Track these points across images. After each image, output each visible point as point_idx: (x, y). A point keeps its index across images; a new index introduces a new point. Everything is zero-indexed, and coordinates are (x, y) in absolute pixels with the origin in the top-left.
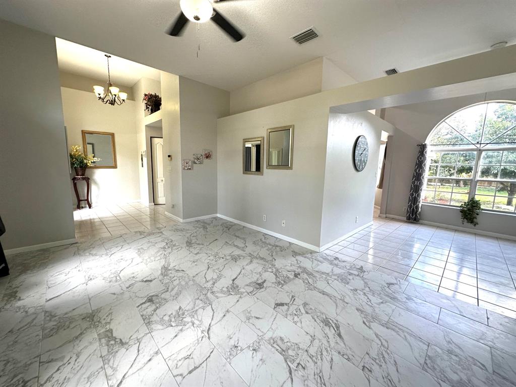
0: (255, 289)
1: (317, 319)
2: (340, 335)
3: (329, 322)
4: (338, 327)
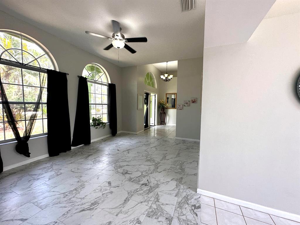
1: (97, 199)
3: (94, 205)
4: (90, 209)
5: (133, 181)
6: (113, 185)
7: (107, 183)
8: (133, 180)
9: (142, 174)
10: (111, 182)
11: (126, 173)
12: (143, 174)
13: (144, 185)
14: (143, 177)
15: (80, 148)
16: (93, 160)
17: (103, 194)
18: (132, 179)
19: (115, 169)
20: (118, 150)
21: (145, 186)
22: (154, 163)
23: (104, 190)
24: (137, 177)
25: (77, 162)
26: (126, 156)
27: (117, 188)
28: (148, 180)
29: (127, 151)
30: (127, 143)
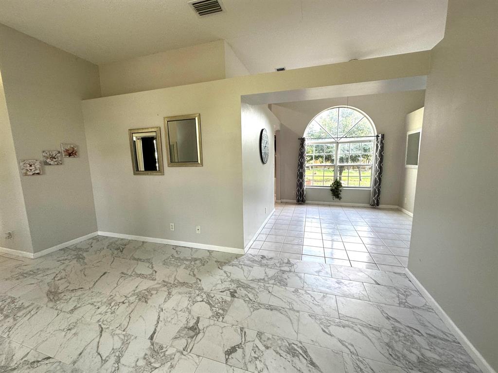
0: (189, 340)
1: (281, 352)
2: (312, 364)
3: (295, 350)
4: (306, 352)
6: (236, 339)
10: (228, 347)
17: (267, 348)
22: (163, 289)
23: (255, 352)
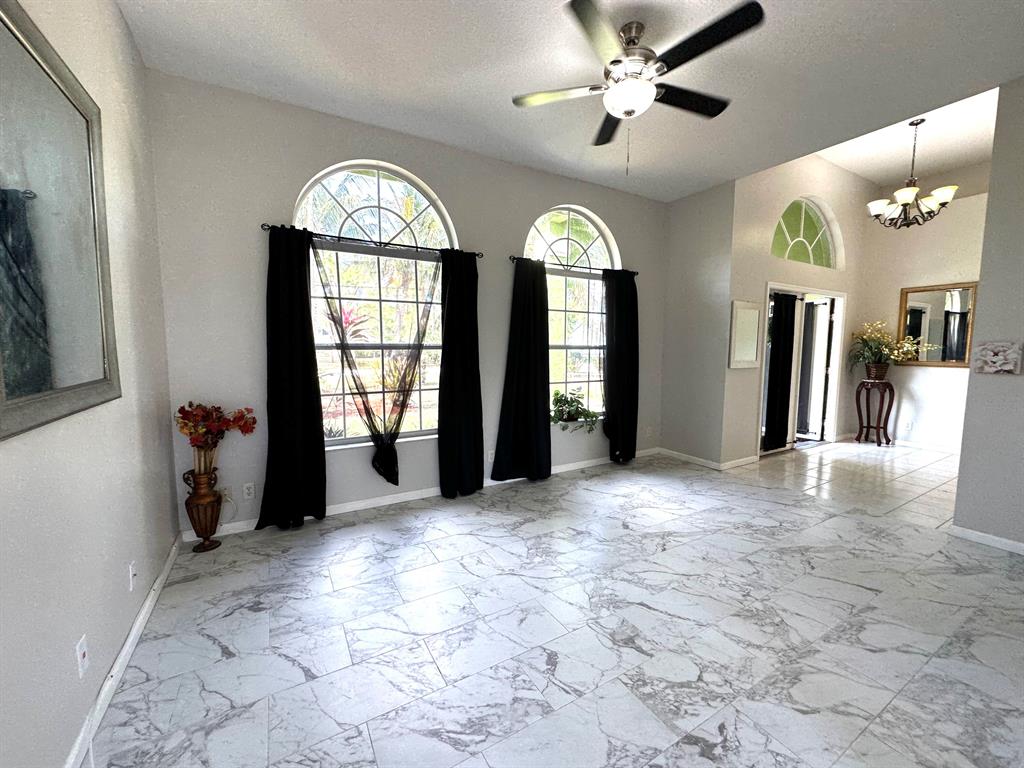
2: (435, 734)
3: (473, 733)
5: (650, 696)
6: (563, 673)
7: (545, 658)
8: (647, 690)
9: (700, 678)
10: (561, 658)
11: (629, 641)
12: (706, 677)
13: (696, 749)
14: (698, 699)
15: (508, 489)
16: (529, 543)
17: (515, 700)
18: (645, 684)
19: (591, 603)
20: (626, 526)
21: (702, 754)
22: (778, 643)
23: (524, 681)
24: (672, 685)
25: (486, 534)
26: (650, 558)
27: (573, 697)
28: (722, 728)
29: (658, 540)
30: (668, 500)
